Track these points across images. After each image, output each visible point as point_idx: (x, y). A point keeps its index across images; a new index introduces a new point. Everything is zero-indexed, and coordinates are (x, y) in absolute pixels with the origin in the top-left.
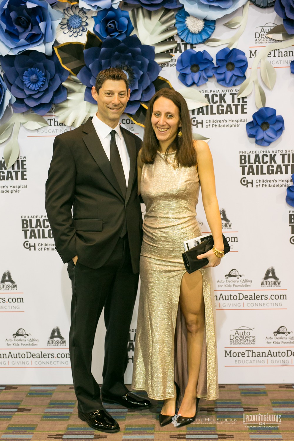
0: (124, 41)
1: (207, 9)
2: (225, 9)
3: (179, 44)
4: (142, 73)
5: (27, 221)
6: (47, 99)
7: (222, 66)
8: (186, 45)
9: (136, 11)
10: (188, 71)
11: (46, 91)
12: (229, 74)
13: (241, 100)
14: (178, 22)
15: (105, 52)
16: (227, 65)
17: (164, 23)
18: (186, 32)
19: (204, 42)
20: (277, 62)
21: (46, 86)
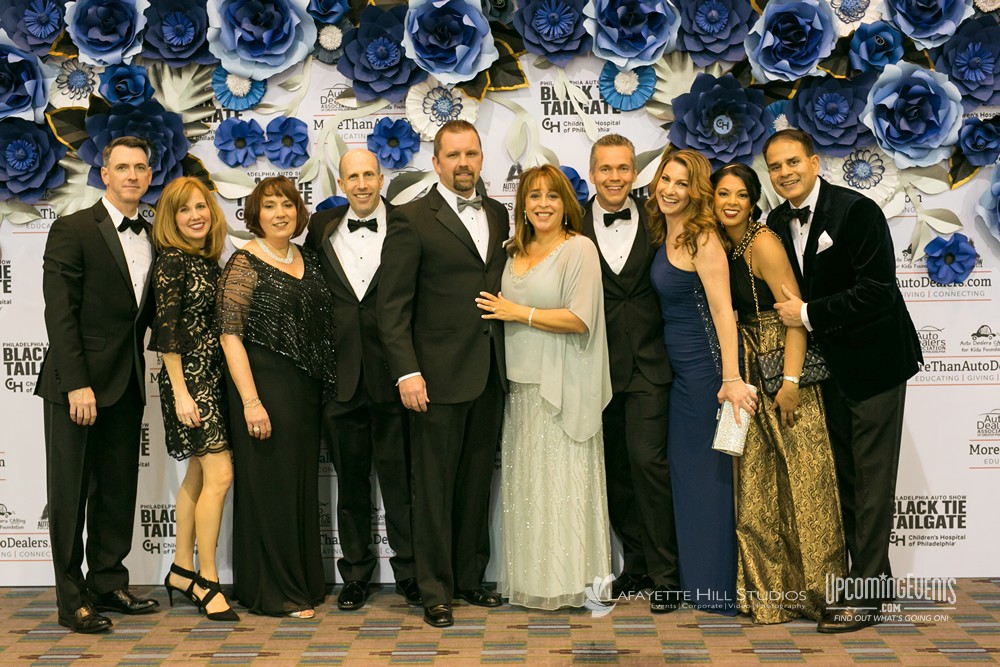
0: (140, 106)
1: (253, 66)
2: (275, 66)
3: (219, 111)
4: (165, 149)
5: (10, 350)
6: (37, 183)
7: (276, 141)
8: (228, 111)
9: (159, 66)
10: (231, 146)
11: (38, 172)
12: (286, 151)
13: (304, 186)
14: (215, 82)
15: (114, 121)
16: (283, 140)
17: (197, 83)
18: (229, 94)
19: (253, 107)
20: (351, 136)
21: (37, 166)
